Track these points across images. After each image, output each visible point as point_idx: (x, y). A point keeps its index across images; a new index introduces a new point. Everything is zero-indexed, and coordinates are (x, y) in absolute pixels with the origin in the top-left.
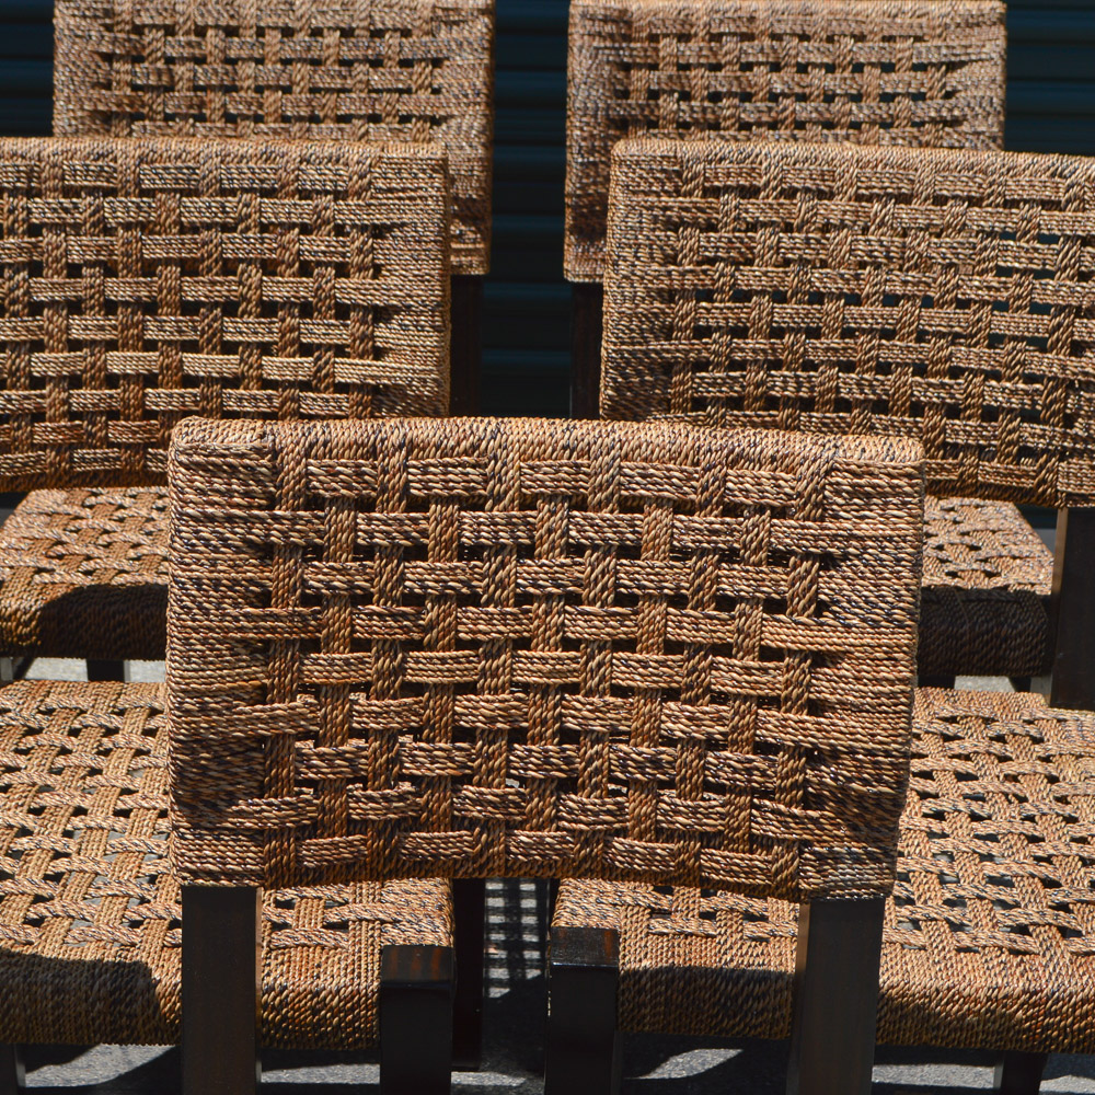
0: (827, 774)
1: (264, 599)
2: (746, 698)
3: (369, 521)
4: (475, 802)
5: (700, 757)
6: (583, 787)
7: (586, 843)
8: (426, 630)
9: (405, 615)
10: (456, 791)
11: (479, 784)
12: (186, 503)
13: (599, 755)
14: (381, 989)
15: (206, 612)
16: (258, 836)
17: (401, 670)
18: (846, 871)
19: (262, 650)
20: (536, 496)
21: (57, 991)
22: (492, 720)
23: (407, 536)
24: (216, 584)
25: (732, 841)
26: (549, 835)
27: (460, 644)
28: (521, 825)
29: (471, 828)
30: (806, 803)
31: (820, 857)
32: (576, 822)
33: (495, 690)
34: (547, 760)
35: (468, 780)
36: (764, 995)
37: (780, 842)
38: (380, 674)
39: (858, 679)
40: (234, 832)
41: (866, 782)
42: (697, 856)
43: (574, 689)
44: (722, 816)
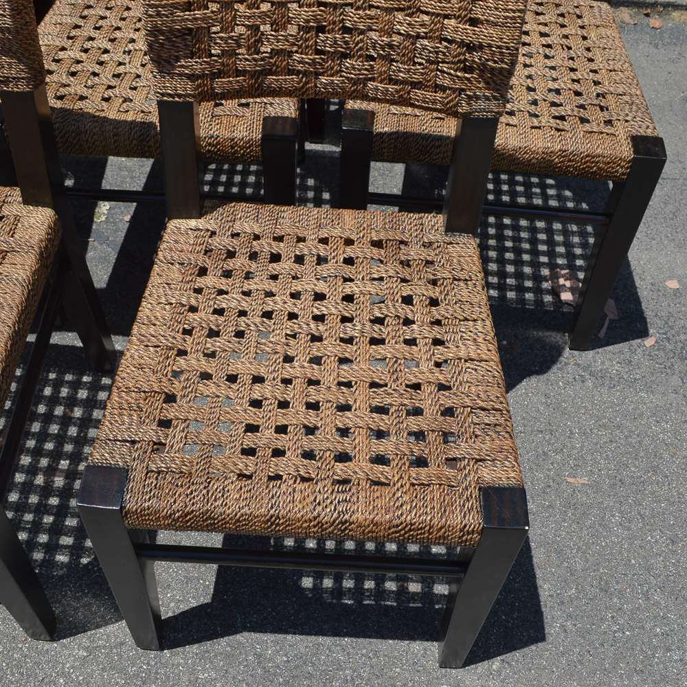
0: (476, 57)
2: (438, 15)
4: (299, 62)
5: (413, 44)
6: (354, 56)
7: (355, 84)
10: (290, 56)
11: (301, 54)
13: (362, 41)
14: (263, 138)
16: (192, 77)
18: (482, 104)
21: (115, 135)
22: (308, 21)
25: (426, 86)
26: (336, 79)
28: (322, 74)
29: (297, 75)
30: (465, 70)
31: (469, 97)
32: (350, 74)
33: (309, 6)
34: (335, 42)
35: (296, 51)
36: (440, 146)
37: (450, 89)
39: (496, 9)
40: (180, 75)
41: (495, 62)
42: (409, 93)
43: (350, 6)
44: (422, 74)
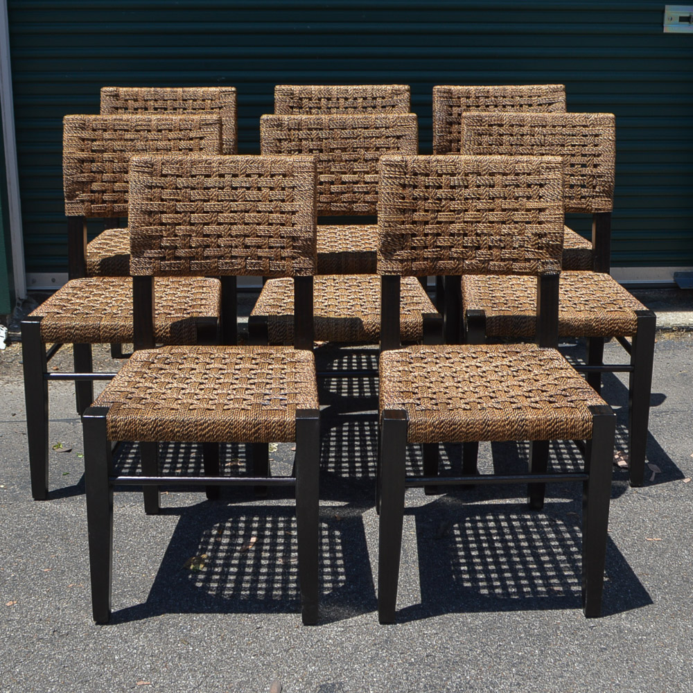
0: (544, 240)
1: (404, 198)
2: (522, 222)
3: (428, 179)
4: (455, 253)
5: (512, 238)
6: (482, 248)
7: (483, 264)
8: (442, 207)
9: (437, 203)
10: (450, 250)
11: (456, 248)
12: (385, 174)
13: (486, 239)
14: (423, 321)
15: (390, 201)
16: (402, 261)
17: (436, 218)
18: (549, 267)
19: (403, 211)
20: (468, 173)
21: (336, 325)
22: (459, 230)
23: (437, 183)
24: (393, 194)
25: (521, 260)
26: (473, 262)
27: (451, 211)
28: (466, 259)
29: (454, 260)
30: (538, 249)
31: (543, 263)
32: (481, 257)
33: (459, 223)
34: (473, 241)
35: (453, 247)
36: (525, 322)
37: (533, 259)
38: (432, 219)
39: (550, 215)
41: (553, 241)
42: (511, 265)
43: (479, 222)
44: (518, 254)
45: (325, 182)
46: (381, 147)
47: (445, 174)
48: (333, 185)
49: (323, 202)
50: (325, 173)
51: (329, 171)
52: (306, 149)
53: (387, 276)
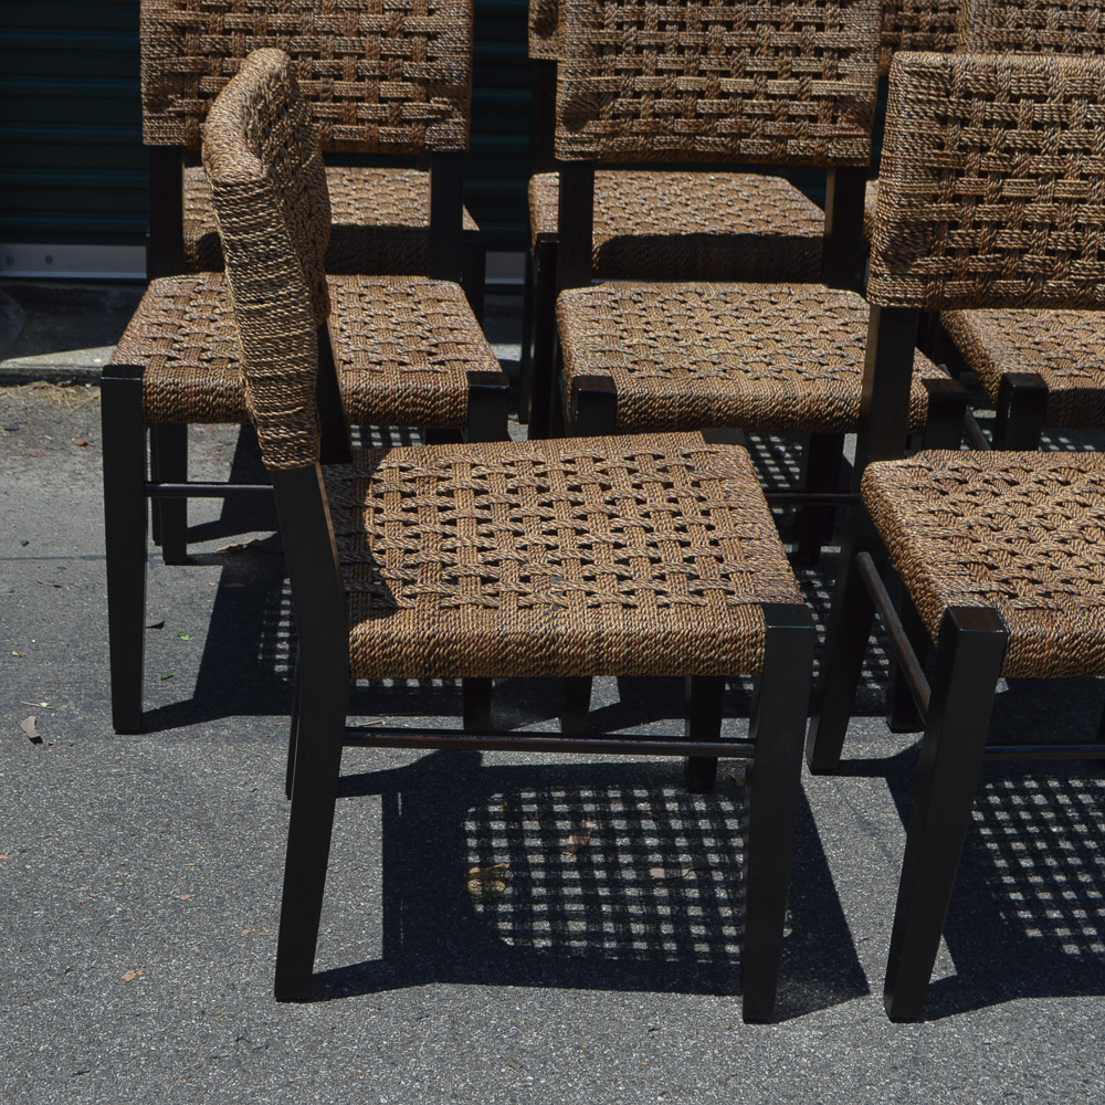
1: (941, 146)
3: (992, 106)
4: (1030, 264)
6: (1084, 256)
7: (1083, 287)
8: (1013, 167)
9: (1005, 159)
10: (1021, 258)
11: (1032, 254)
12: (908, 92)
13: (1094, 237)
14: (930, 397)
15: (916, 151)
16: (925, 279)
17: (1000, 189)
19: (938, 174)
20: (1072, 96)
22: (1043, 217)
23: (1009, 115)
24: (921, 136)
26: (1064, 283)
27: (1030, 176)
28: (1050, 278)
29: (1025, 279)
32: (1080, 275)
33: (1045, 201)
34: (1067, 240)
35: (1026, 251)
38: (992, 191)
40: (912, 276)
43: (1083, 201)
45: (687, 92)
46: (806, 24)
47: (1027, 97)
48: (702, 98)
49: (680, 134)
50: (688, 74)
51: (696, 68)
52: (652, 21)
53: (894, 307)
